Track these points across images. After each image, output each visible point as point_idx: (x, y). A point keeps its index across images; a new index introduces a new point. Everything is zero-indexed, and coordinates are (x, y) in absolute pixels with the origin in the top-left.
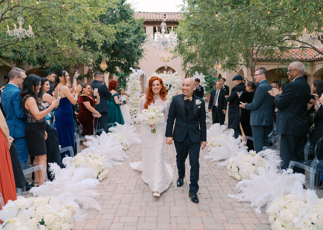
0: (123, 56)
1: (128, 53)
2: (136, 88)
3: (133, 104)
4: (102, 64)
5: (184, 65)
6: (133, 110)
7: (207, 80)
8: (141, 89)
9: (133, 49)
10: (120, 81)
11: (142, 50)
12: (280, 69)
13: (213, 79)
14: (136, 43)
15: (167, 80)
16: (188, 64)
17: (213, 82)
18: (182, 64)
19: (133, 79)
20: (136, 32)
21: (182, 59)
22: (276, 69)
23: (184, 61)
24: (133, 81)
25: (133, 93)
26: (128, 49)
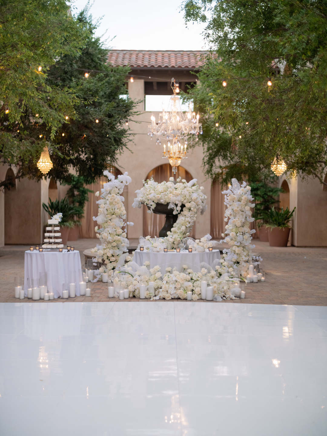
0: (86, 145)
1: (96, 139)
2: (116, 211)
3: (109, 243)
4: (41, 160)
5: (208, 164)
6: (109, 254)
7: (259, 192)
8: (125, 212)
9: (106, 131)
10: (73, 195)
11: (123, 132)
13: (270, 191)
14: (113, 119)
15: (177, 195)
16: (216, 160)
17: (271, 197)
18: (205, 161)
19: (110, 193)
20: (112, 95)
21: (206, 150)
23: (210, 154)
24: (109, 197)
25: (110, 220)
26: (96, 130)
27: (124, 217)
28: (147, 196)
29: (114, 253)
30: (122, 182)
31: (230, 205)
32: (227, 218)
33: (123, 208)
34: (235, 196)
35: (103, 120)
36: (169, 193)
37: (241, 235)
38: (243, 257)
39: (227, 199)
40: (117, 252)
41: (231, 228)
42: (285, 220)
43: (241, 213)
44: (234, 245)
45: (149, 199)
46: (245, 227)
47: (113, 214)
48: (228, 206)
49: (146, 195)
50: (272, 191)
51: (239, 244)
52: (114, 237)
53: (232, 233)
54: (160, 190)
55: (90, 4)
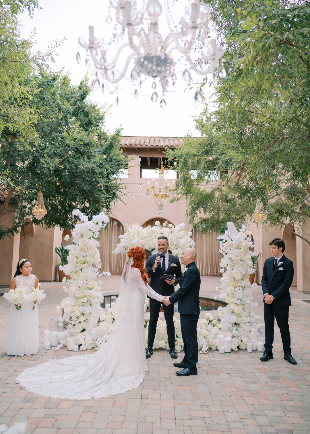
1: (87, 188)
2: (89, 258)
3: (78, 298)
4: (36, 207)
5: (191, 215)
11: (117, 186)
18: (188, 212)
23: (192, 206)
24: (81, 241)
25: (81, 270)
26: (87, 179)
27: (99, 266)
28: (131, 242)
29: (84, 311)
30: (97, 224)
31: (226, 254)
32: (224, 269)
33: (98, 255)
34: (233, 243)
35: (95, 169)
36: (154, 238)
37: (241, 291)
38: (244, 318)
39: (223, 246)
40: (87, 310)
41: (228, 281)
43: (241, 262)
44: (233, 303)
45: (132, 244)
46: (245, 280)
47: (85, 263)
48: (224, 254)
49: (129, 240)
52: (85, 292)
53: (230, 287)
54: (144, 235)
55: (90, 75)
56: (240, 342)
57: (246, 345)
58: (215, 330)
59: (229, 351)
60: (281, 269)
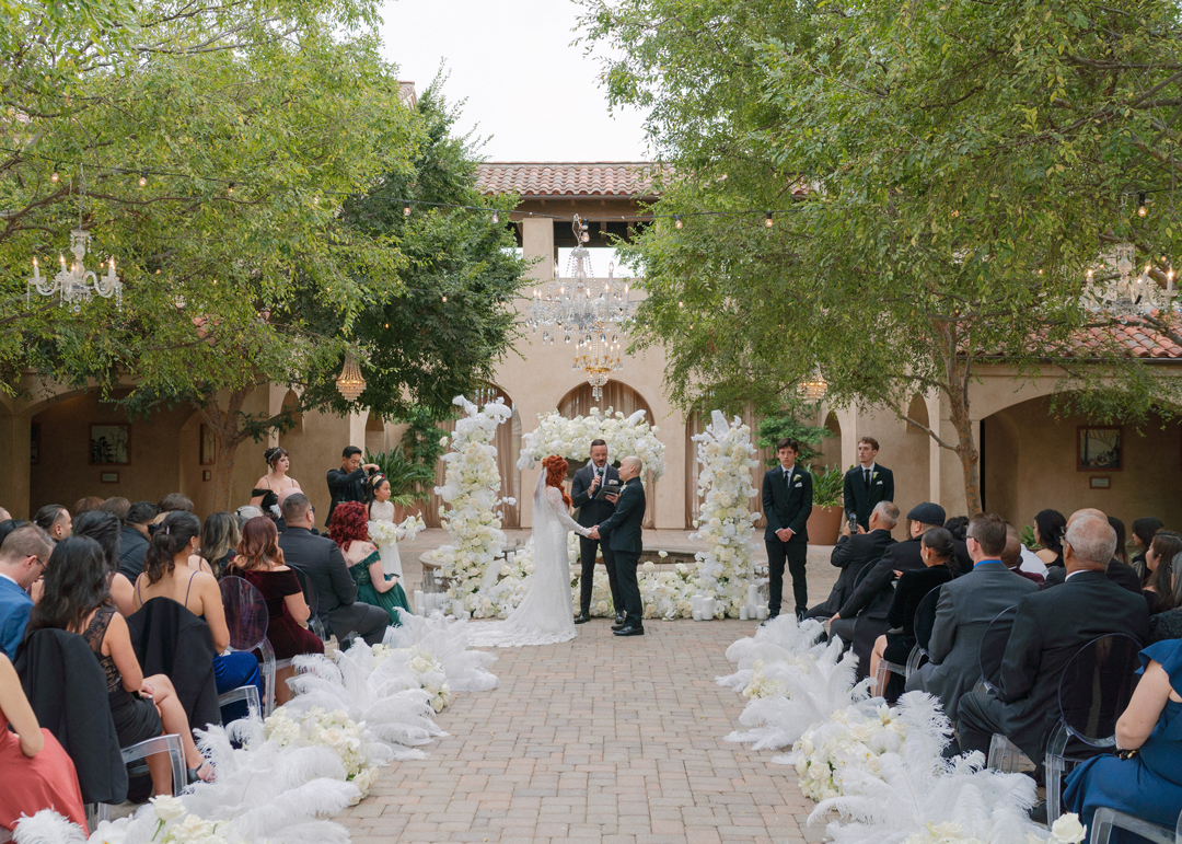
0: (431, 345)
1: (449, 334)
2: (481, 474)
3: (466, 539)
4: (343, 375)
5: (675, 379)
6: (466, 563)
7: (780, 436)
8: (499, 477)
9: (469, 317)
10: (414, 443)
11: (506, 320)
12: (1067, 397)
13: (803, 434)
14: (482, 295)
16: (691, 373)
18: (670, 374)
19: (468, 439)
20: (484, 249)
21: (670, 352)
22: (1047, 399)
23: (678, 361)
24: (467, 447)
25: (469, 493)
26: (450, 316)
27: (497, 487)
28: (546, 446)
29: (476, 559)
30: (492, 417)
31: (709, 464)
33: (495, 469)
34: (719, 445)
37: (732, 524)
38: (737, 568)
39: (703, 452)
40: (483, 558)
41: (711, 509)
42: (833, 491)
43: (731, 478)
44: (718, 544)
45: (549, 450)
46: (739, 507)
47: (475, 482)
48: (705, 465)
49: (543, 442)
50: (806, 433)
51: (726, 542)
52: (477, 528)
53: (713, 519)
54: (571, 433)
55: (443, 78)
56: (728, 606)
57: (738, 609)
58: (688, 588)
59: (711, 618)
60: (799, 485)
